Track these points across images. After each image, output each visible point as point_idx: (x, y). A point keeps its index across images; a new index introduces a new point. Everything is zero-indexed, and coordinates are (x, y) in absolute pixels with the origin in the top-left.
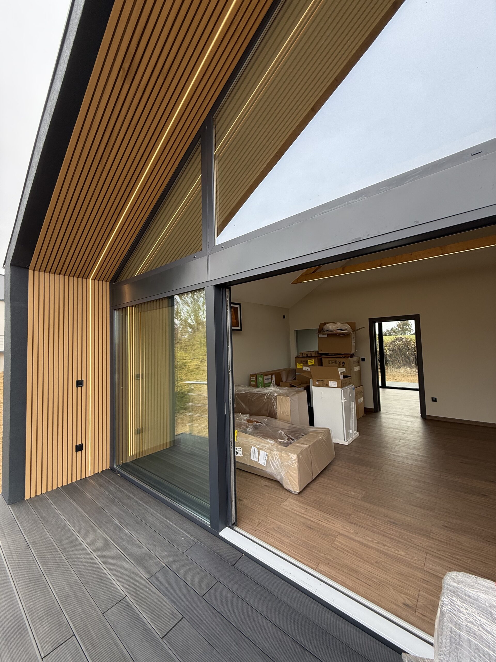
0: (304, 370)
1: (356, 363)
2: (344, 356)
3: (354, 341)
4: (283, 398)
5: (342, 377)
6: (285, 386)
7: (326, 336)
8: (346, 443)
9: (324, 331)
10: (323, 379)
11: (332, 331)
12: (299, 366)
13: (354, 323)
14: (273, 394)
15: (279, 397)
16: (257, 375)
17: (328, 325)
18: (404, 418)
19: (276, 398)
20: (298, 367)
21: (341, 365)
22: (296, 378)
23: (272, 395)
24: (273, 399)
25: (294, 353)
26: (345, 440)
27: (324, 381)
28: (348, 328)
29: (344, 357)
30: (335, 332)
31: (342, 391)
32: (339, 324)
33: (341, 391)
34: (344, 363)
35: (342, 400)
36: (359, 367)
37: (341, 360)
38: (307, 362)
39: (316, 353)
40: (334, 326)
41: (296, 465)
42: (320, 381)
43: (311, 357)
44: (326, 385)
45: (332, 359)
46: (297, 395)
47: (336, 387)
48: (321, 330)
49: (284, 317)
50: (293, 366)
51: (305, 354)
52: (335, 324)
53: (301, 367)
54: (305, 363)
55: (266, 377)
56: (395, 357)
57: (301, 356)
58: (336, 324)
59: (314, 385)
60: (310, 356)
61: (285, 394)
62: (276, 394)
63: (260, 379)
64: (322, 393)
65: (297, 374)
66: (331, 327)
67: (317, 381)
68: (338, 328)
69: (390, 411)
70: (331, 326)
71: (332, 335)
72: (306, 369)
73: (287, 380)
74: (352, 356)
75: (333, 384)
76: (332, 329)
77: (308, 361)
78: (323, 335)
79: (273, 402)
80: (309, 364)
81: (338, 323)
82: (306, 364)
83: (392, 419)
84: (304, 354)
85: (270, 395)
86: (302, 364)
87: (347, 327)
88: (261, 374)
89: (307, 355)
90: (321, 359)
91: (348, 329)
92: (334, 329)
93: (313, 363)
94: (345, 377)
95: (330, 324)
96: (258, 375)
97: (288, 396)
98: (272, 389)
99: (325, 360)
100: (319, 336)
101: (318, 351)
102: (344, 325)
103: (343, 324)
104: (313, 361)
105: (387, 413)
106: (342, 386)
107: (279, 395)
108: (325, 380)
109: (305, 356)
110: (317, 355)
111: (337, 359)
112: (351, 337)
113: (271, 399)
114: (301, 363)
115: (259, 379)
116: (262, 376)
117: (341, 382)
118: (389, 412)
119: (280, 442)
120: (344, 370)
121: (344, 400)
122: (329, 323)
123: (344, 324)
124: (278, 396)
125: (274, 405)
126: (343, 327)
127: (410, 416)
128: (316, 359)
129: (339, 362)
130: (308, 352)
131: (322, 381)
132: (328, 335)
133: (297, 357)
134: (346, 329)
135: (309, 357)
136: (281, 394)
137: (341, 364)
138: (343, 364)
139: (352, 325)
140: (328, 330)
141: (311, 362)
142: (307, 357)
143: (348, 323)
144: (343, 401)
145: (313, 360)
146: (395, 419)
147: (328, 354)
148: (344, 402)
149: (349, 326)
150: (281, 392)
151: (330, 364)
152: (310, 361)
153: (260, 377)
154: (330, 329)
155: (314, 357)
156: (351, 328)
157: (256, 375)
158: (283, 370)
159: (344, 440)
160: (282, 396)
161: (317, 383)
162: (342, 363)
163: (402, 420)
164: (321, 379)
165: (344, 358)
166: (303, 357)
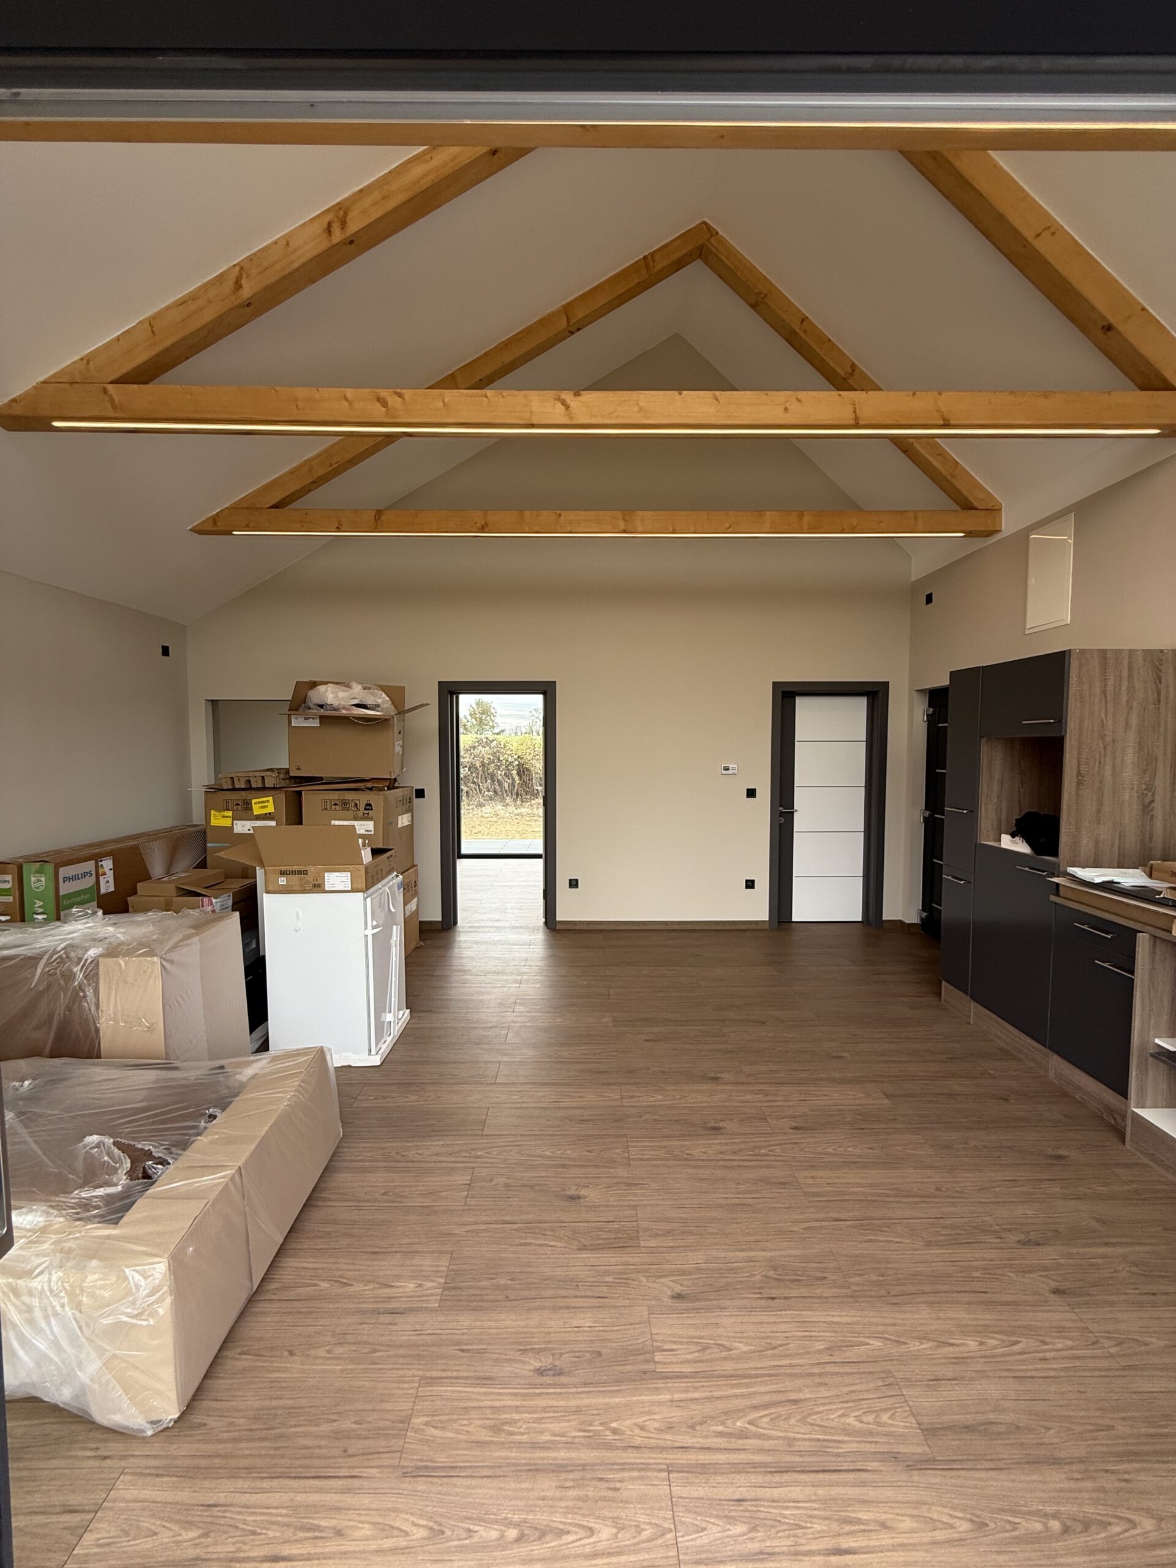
0: (236, 831)
1: (403, 804)
2: (369, 785)
3: (401, 742)
4: (126, 963)
5: (366, 856)
6: (145, 909)
7: (316, 723)
8: (376, 1061)
9: (309, 708)
10: (301, 868)
11: (335, 710)
12: (220, 820)
13: (402, 689)
14: (80, 952)
15: (110, 960)
16: (20, 868)
17: (322, 688)
18: (512, 936)
19: (92, 973)
20: (214, 822)
21: (360, 814)
22: (208, 859)
23: (73, 955)
24: (80, 976)
25: (201, 774)
26: (373, 1052)
27: (306, 873)
28: (383, 702)
29: (371, 789)
30: (344, 712)
31: (369, 900)
32: (357, 688)
33: (365, 899)
34: (368, 806)
35: (366, 928)
36: (410, 814)
37: (362, 798)
38: (248, 807)
39: (282, 776)
40: (341, 695)
41: (164, 1309)
42: (292, 873)
43: (263, 789)
44: (315, 886)
45: (335, 796)
46: (196, 939)
47: (350, 889)
48: (299, 703)
49: (165, 651)
50: (198, 818)
51: (243, 781)
52: (344, 688)
53: (227, 823)
54: (240, 807)
55: (64, 872)
56: (474, 783)
57: (225, 787)
58: (348, 686)
59: (270, 888)
60: (260, 785)
61: (142, 945)
62: (92, 953)
63: (37, 882)
64: (298, 914)
65: (209, 845)
66: (331, 695)
67: (282, 873)
68: (356, 702)
69: (478, 921)
70: (333, 692)
71: (332, 719)
72: (243, 827)
73: (168, 872)
74: (392, 784)
75: (337, 880)
76: (336, 703)
77: (253, 801)
78: (306, 719)
79: (80, 985)
80: (257, 810)
81: (354, 685)
82: (244, 811)
83: (486, 943)
84: (236, 780)
85: (65, 958)
86: (230, 813)
87: (382, 699)
88: (40, 860)
89: (249, 781)
90: (299, 793)
91: (385, 706)
92: (343, 703)
93: (271, 809)
94: (376, 852)
95: (330, 688)
96: (25, 866)
97: (151, 953)
98: (80, 927)
99: (312, 800)
100: (293, 720)
101: (287, 771)
102: (372, 694)
103: (369, 689)
104: (268, 801)
105: (474, 929)
106: (369, 881)
107: (114, 951)
108: (311, 869)
109: (243, 787)
110: (283, 783)
111: (349, 796)
112: (393, 731)
113: (69, 976)
114: (228, 809)
115: (33, 879)
116: (50, 868)
117: (366, 873)
118: (476, 925)
119: (86, 1205)
120: (370, 825)
121: (374, 928)
122: (326, 683)
123: (371, 691)
124: (101, 960)
125: (85, 996)
126: (370, 701)
127: (521, 927)
128: (282, 796)
129: (356, 804)
130: (251, 774)
131: (300, 872)
132: (321, 717)
133: (213, 790)
134: (378, 706)
135: (257, 789)
136: (119, 945)
137: (362, 810)
138: (365, 809)
139: (396, 694)
140: (321, 706)
141: (263, 805)
142: (249, 788)
143: (383, 689)
144: (370, 932)
145: (270, 799)
146: (494, 943)
147: (321, 778)
148: (373, 935)
149: (387, 699)
150: (122, 937)
151: (326, 809)
152: (259, 803)
153: (39, 872)
154: (329, 703)
155: (274, 788)
156: (393, 703)
157: (15, 868)
158: (153, 836)
159: (370, 1050)
160: (124, 956)
161: (283, 880)
162: (362, 806)
163: (510, 944)
164: (296, 868)
165: (372, 793)
166: (234, 789)
